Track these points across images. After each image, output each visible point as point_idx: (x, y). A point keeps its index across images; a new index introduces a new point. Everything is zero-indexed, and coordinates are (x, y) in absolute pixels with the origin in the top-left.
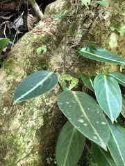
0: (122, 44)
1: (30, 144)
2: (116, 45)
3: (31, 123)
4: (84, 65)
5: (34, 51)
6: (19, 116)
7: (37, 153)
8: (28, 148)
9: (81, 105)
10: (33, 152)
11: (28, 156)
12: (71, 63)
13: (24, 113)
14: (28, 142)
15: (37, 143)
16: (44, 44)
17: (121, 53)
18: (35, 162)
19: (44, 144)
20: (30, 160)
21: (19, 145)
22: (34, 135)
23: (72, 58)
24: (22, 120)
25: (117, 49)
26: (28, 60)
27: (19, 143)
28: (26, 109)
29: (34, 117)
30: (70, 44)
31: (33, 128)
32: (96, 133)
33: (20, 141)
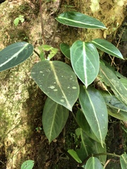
0: (104, 6)
1: (18, 116)
2: (98, 8)
3: (17, 97)
4: (65, 33)
5: (12, 23)
6: (4, 92)
7: (26, 123)
8: (16, 120)
10: (21, 123)
11: (17, 127)
12: (51, 32)
13: (9, 88)
14: (16, 115)
15: (25, 115)
16: (22, 13)
17: (104, 17)
18: (25, 132)
19: (32, 116)
20: (19, 130)
21: (8, 118)
22: (21, 108)
23: (52, 27)
24: (7, 95)
25: (100, 13)
26: (7, 33)
27: (7, 116)
28: (11, 84)
30: (49, 11)
31: (19, 101)
32: (65, 97)
33: (8, 114)
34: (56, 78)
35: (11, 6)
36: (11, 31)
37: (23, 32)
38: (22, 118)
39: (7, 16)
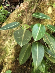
0: (54, 12)
1: (11, 51)
2: (51, 12)
3: (13, 44)
6: (9, 40)
7: (13, 55)
8: (10, 52)
9: (24, 34)
10: (12, 54)
11: (10, 55)
12: (30, 20)
13: (11, 39)
14: (11, 50)
15: (14, 51)
17: (54, 16)
18: (12, 58)
19: (17, 52)
20: (10, 57)
21: (7, 51)
22: (13, 48)
23: (31, 18)
24: (9, 42)
26: (15, 19)
27: (7, 50)
28: (12, 38)
29: (14, 41)
33: (8, 49)
34: (23, 35)
35: (19, 10)
36: (17, 19)
37: (21, 20)
38: (12, 53)
39: (16, 13)
